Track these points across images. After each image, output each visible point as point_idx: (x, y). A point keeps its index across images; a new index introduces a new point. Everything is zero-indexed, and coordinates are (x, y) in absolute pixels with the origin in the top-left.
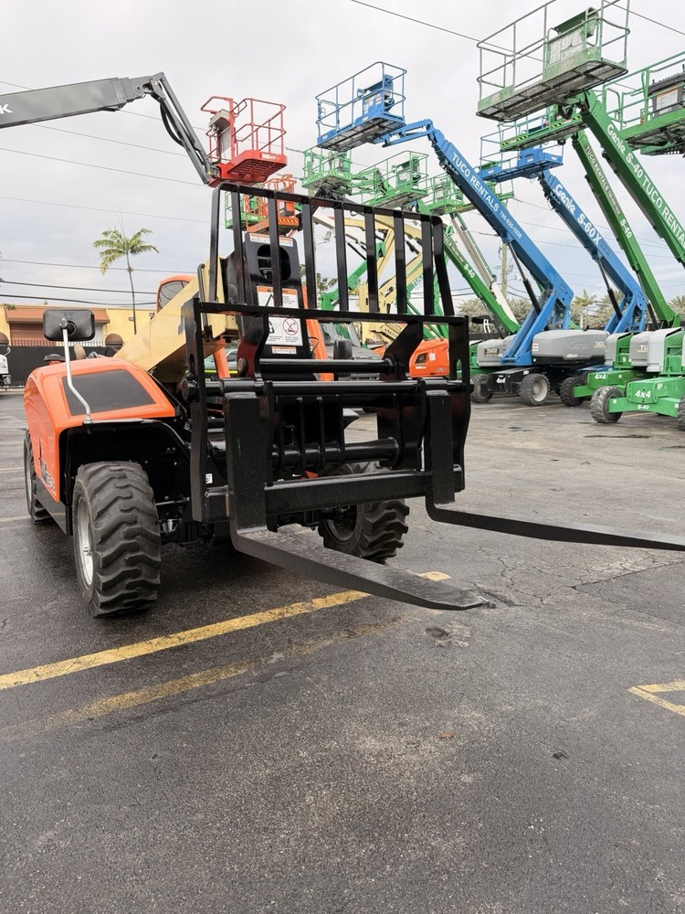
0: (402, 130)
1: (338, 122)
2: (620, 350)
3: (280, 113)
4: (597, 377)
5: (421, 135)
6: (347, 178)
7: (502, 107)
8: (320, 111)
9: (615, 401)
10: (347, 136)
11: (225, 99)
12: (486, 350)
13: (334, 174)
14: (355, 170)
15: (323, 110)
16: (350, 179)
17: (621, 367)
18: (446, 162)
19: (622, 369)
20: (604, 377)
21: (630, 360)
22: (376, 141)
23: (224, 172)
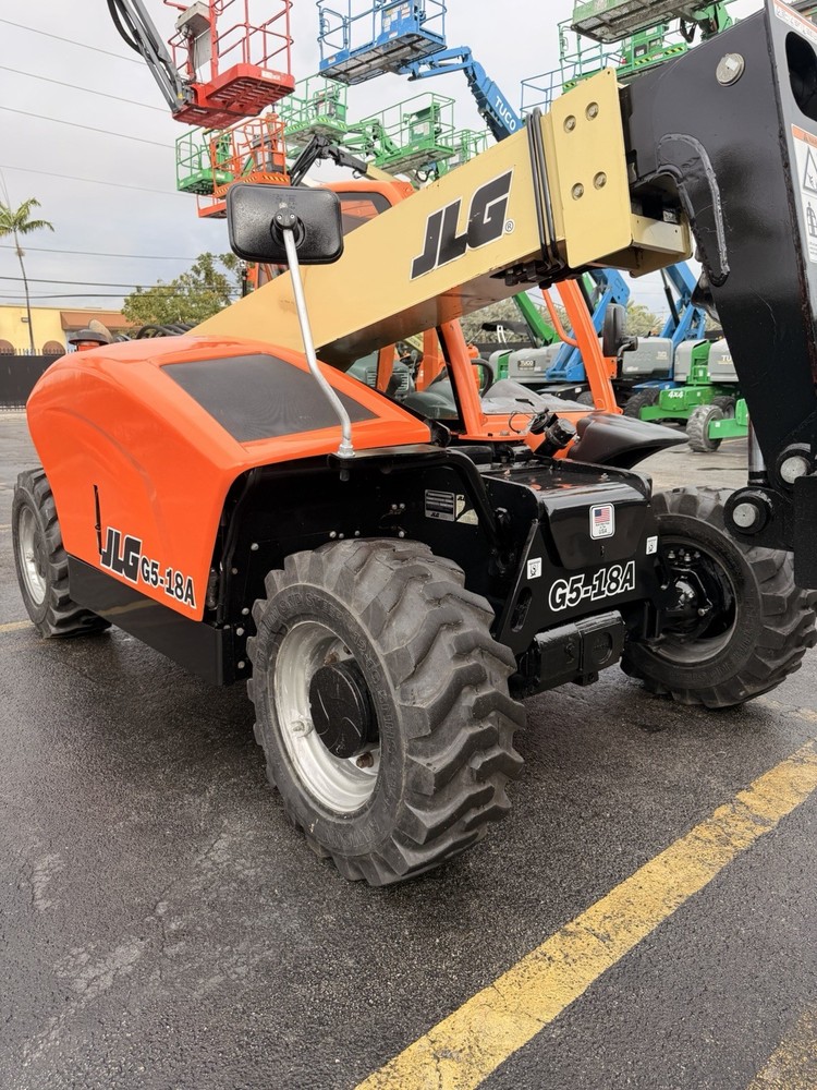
0: (435, 58)
1: (346, 42)
2: (696, 361)
3: (285, 12)
4: (671, 395)
5: (455, 69)
6: (341, 128)
7: (606, 18)
8: (322, 25)
9: (718, 424)
10: (364, 60)
12: (519, 363)
13: (325, 122)
14: (352, 119)
15: (326, 23)
16: (345, 130)
17: (696, 382)
18: (488, 108)
19: (698, 385)
20: (681, 395)
21: (709, 374)
22: (401, 70)
23: (201, 96)
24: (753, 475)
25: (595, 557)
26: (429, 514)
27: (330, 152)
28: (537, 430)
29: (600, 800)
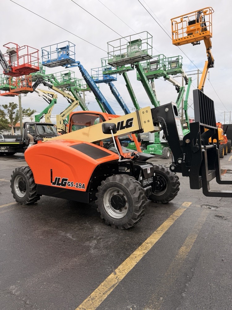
3: (37, 52)
5: (76, 66)
6: (44, 76)
7: (116, 62)
8: (43, 53)
9: (143, 151)
10: (54, 63)
11: (15, 44)
13: (40, 74)
14: (47, 74)
16: (45, 76)
18: (84, 76)
20: (133, 144)
22: (64, 66)
23: (14, 70)
24: (173, 162)
25: (148, 176)
26: (119, 171)
27: (43, 83)
28: (132, 156)
29: (153, 217)
